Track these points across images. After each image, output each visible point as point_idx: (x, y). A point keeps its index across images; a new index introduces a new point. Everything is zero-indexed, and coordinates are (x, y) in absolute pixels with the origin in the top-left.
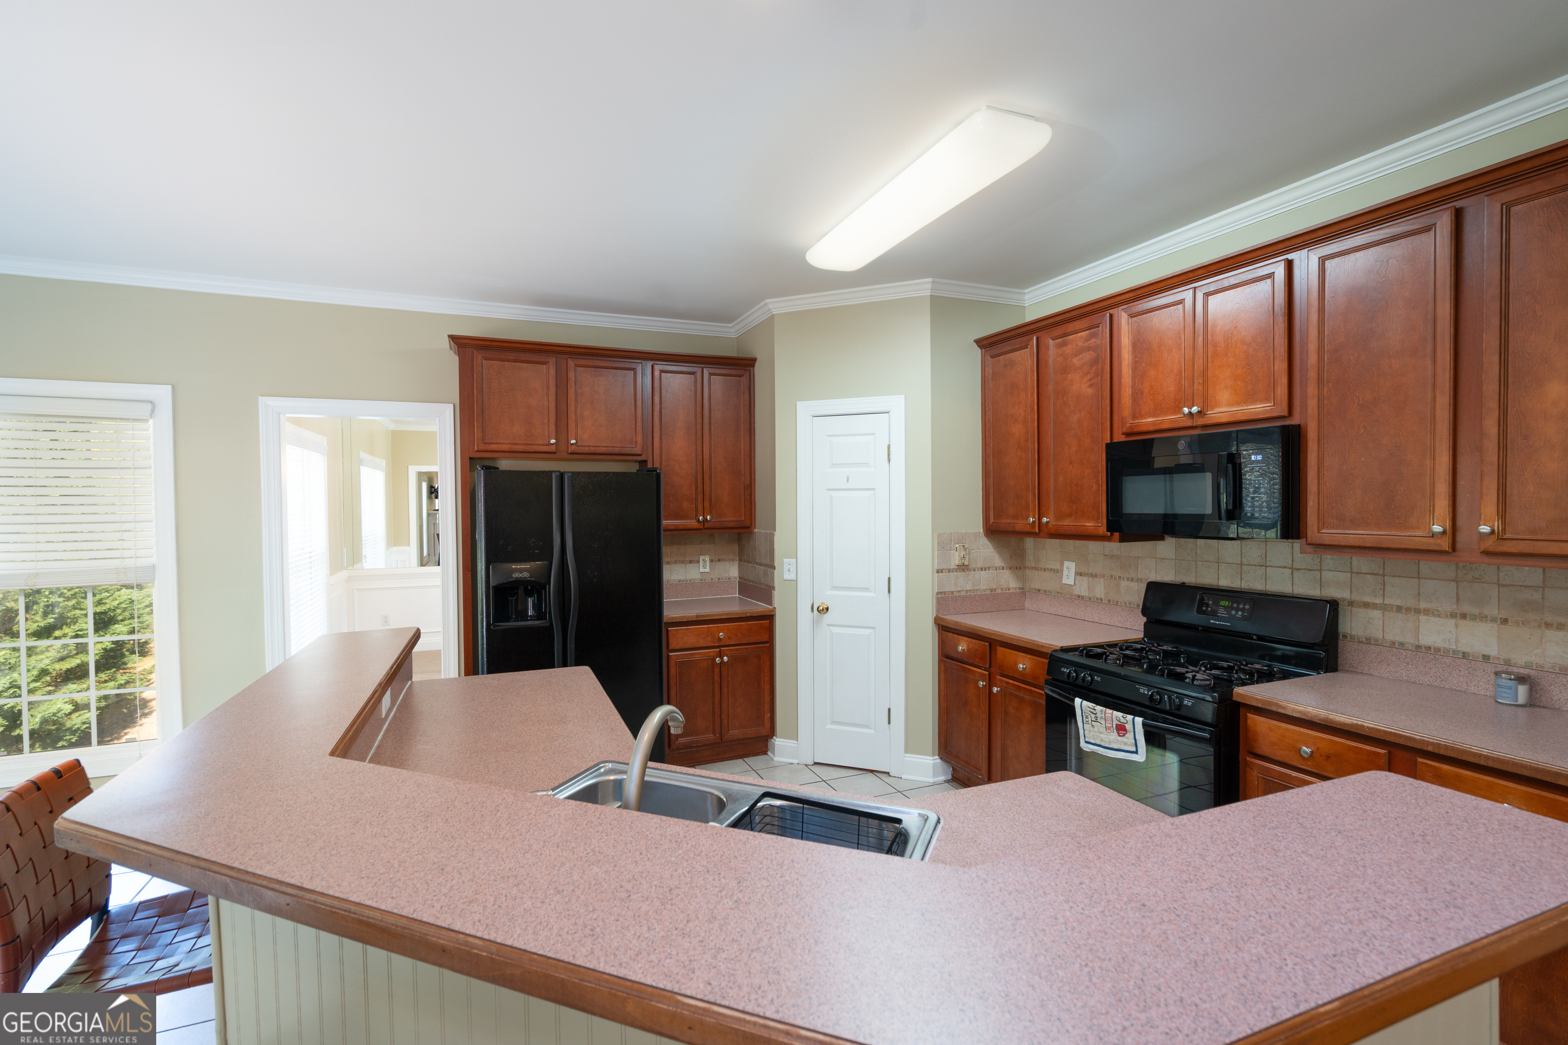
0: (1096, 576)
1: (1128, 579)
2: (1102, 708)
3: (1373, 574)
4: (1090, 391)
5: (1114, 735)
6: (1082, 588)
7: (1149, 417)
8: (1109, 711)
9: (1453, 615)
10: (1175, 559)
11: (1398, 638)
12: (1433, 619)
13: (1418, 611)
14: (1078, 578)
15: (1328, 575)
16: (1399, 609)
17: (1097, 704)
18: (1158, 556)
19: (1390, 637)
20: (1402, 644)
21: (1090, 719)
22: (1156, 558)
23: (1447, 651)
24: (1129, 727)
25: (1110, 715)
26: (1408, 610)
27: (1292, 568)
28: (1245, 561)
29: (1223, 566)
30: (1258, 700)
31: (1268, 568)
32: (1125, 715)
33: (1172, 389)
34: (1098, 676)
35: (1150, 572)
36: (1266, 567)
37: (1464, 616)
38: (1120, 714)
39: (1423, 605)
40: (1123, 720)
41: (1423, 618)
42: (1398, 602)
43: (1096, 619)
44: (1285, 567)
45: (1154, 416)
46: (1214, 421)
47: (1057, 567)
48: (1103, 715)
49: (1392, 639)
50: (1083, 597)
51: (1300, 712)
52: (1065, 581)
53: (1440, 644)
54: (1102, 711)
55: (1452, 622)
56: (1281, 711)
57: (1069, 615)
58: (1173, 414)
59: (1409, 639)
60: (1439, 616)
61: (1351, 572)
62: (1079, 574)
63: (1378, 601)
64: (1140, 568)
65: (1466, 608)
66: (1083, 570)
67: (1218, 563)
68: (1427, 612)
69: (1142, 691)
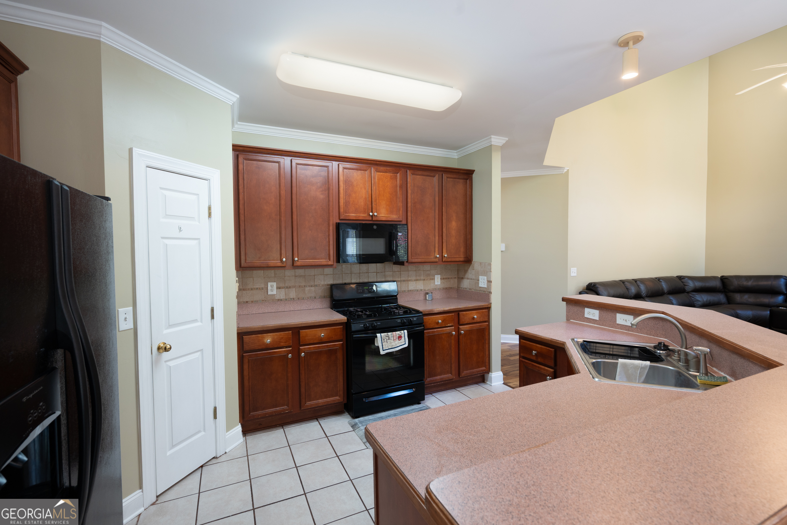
0: (290, 287)
1: (309, 286)
2: (391, 333)
3: (398, 271)
4: (322, 197)
5: (397, 341)
6: (282, 295)
7: (353, 213)
8: (394, 333)
9: (415, 280)
10: (333, 274)
11: (404, 290)
12: (411, 282)
13: (408, 281)
14: (278, 290)
15: (387, 273)
16: (404, 281)
17: (388, 332)
18: (325, 273)
19: (402, 290)
20: (405, 291)
21: (386, 340)
22: (324, 275)
23: (414, 290)
24: (403, 335)
25: (395, 334)
26: (406, 281)
27: (376, 272)
28: (361, 272)
29: (353, 275)
30: (427, 311)
31: (369, 273)
32: (401, 332)
33: (362, 204)
34: (379, 322)
35: (321, 281)
36: (368, 273)
37: (417, 280)
38: (399, 332)
39: (409, 279)
40: (400, 334)
41: (409, 282)
42: (404, 279)
43: (292, 309)
44: (374, 272)
45: (355, 214)
46: (381, 219)
47: (262, 286)
48: (392, 335)
49: (403, 290)
50: (281, 300)
51: (438, 311)
52: (270, 293)
53: (413, 289)
54: (391, 334)
55: (415, 282)
56: (433, 312)
57: (273, 311)
58: (363, 214)
59: (407, 289)
60: (412, 281)
61: (393, 272)
62: (278, 288)
63: (399, 279)
64: (316, 280)
65: (418, 278)
66: (282, 285)
67: (351, 273)
68: (410, 280)
69: (398, 321)
